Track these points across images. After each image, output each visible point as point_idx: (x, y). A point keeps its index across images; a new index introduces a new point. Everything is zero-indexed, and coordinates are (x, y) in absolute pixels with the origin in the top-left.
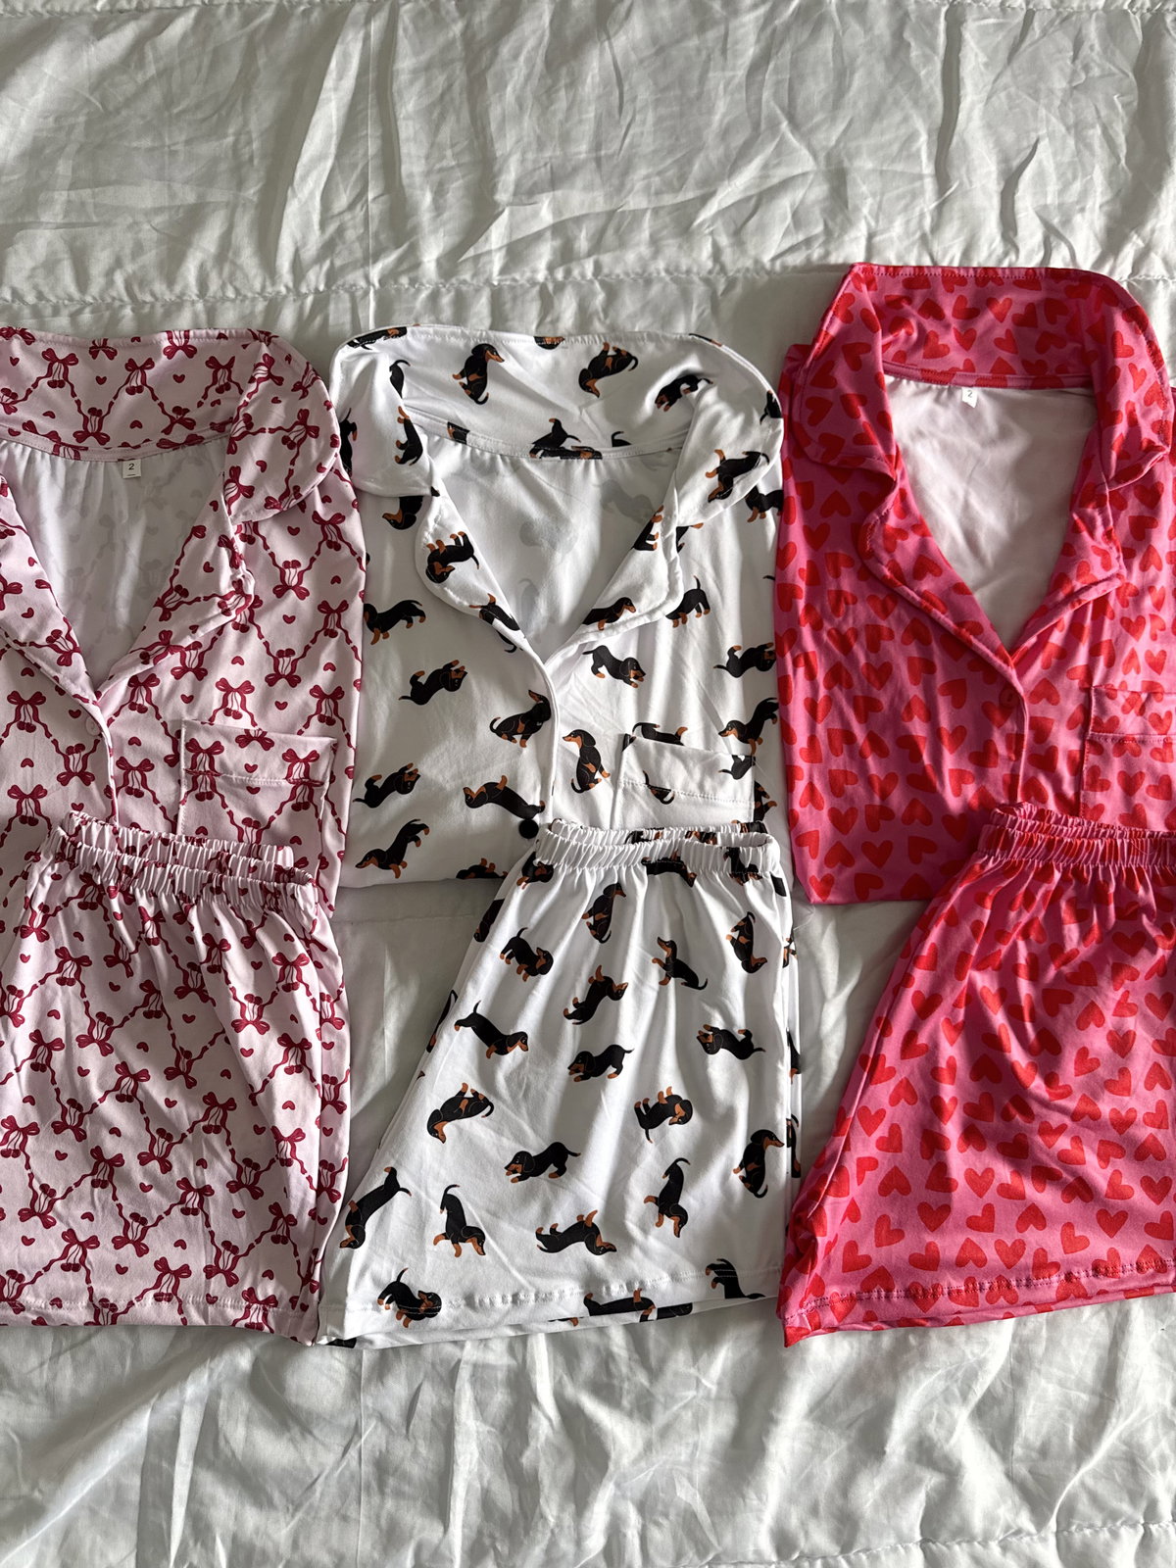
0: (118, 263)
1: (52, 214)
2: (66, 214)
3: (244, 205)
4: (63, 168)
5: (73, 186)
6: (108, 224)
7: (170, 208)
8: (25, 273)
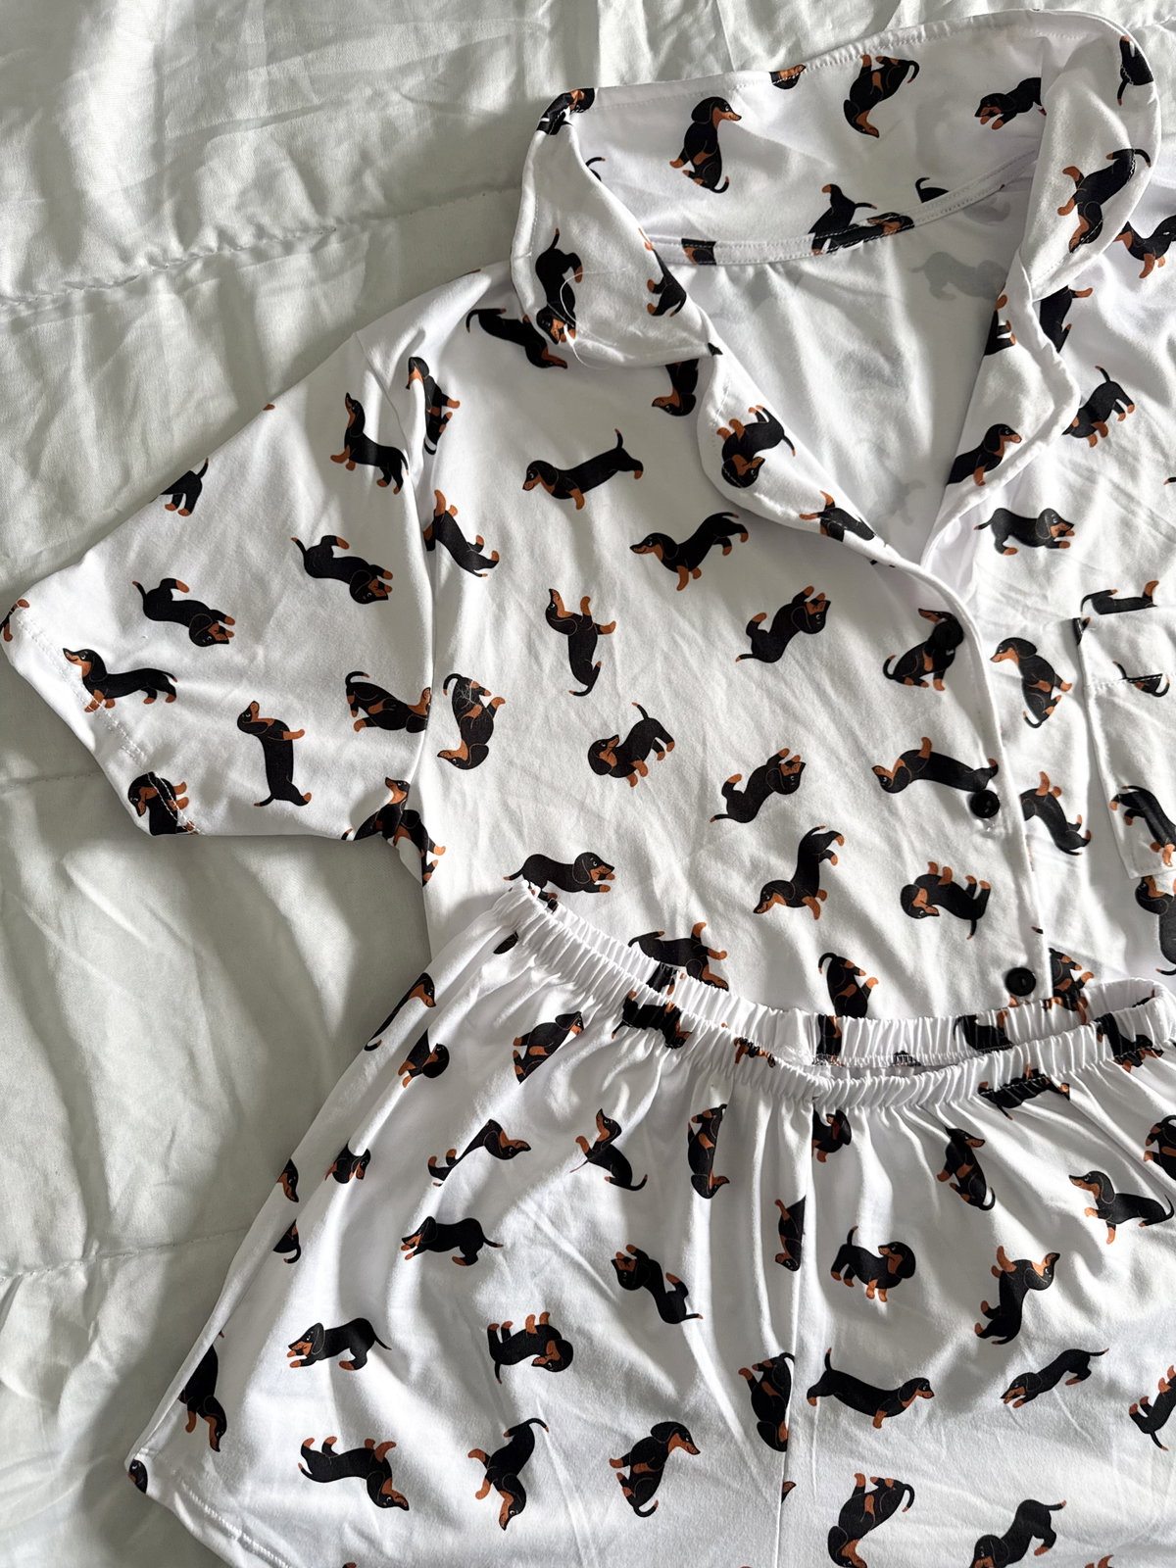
0: (365, 158)
1: (250, 108)
2: (272, 101)
3: (532, 35)
4: (252, 35)
5: (272, 57)
6: (338, 104)
7: (422, 62)
8: (232, 201)
